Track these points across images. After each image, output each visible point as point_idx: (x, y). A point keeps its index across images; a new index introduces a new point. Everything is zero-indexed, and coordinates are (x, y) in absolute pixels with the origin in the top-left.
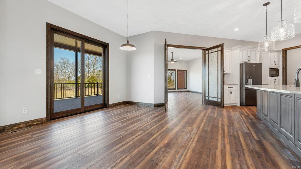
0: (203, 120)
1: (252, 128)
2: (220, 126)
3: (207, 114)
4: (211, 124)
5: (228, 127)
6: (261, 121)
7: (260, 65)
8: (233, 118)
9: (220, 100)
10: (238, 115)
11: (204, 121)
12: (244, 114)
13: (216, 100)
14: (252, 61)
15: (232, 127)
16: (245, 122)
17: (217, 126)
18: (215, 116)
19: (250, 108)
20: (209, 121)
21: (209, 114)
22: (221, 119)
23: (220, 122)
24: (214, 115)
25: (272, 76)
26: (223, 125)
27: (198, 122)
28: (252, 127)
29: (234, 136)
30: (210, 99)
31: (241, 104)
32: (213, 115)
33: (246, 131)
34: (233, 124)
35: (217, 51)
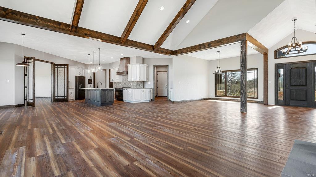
7: (84, 78)
9: (66, 98)
13: (63, 98)
14: (81, 75)
25: (89, 83)
30: (58, 98)
31: (76, 99)
35: (65, 68)
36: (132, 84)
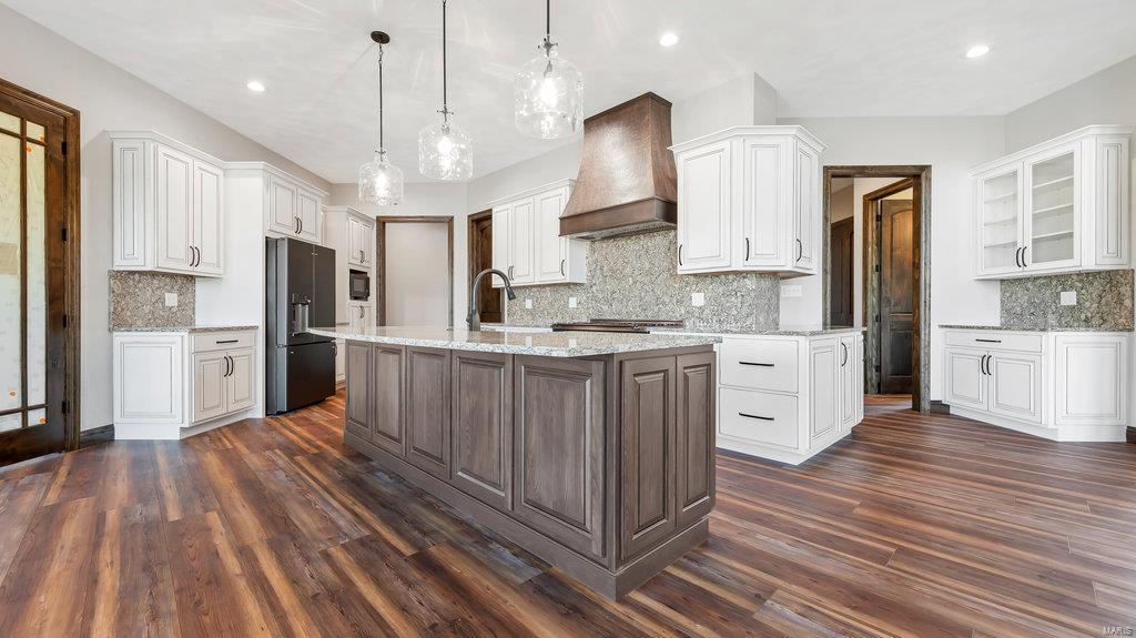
0: (91, 579)
1: (366, 505)
2: (232, 564)
3: (112, 516)
4: (168, 584)
5: (276, 548)
6: (370, 460)
8: (273, 487)
10: (280, 462)
11: (109, 579)
12: (303, 452)
15: (294, 538)
16: (326, 489)
17: (217, 580)
18: (174, 515)
19: (307, 419)
20: (147, 568)
21: (125, 514)
22: (213, 518)
23: (221, 542)
24: (163, 510)
25: (355, 295)
26: (245, 553)
27: (51, 617)
28: (362, 503)
29: (333, 595)
32: (154, 511)
33: (356, 536)
34: (287, 520)
36: (698, 299)
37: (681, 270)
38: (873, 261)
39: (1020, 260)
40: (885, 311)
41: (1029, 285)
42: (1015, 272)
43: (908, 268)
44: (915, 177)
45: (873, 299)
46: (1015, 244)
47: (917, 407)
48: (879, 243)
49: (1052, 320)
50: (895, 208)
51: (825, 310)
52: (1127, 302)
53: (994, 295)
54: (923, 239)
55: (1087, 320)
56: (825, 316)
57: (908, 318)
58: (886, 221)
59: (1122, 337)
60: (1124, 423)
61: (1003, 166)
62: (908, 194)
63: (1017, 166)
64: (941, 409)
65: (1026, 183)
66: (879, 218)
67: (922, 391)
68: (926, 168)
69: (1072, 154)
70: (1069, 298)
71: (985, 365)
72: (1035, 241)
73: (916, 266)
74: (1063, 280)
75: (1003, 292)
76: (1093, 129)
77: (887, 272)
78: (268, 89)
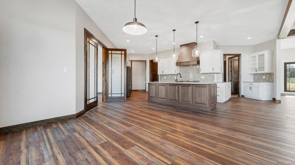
9: (123, 95)
13: (120, 95)
30: (113, 95)
35: (121, 54)
36: (203, 77)
37: (200, 72)
38: (230, 70)
39: (256, 71)
40: (233, 79)
41: (258, 75)
42: (256, 73)
43: (237, 72)
44: (239, 55)
45: (230, 77)
46: (255, 68)
47: (239, 96)
48: (231, 67)
49: (262, 81)
50: (234, 60)
51: (223, 79)
52: (273, 78)
53: (252, 77)
54: (240, 67)
55: (267, 81)
56: (223, 80)
57: (237, 81)
58: (232, 63)
59: (272, 83)
60: (272, 97)
61: (253, 55)
62: (237, 58)
63: (256, 55)
64: (243, 96)
65: (257, 58)
66: (231, 62)
67: (240, 93)
68: (240, 54)
69: (264, 54)
70: (264, 77)
71: (251, 88)
72: (259, 68)
73: (239, 71)
74: (263, 74)
75: (254, 76)
76: (267, 51)
77: (233, 72)
78: (130, 41)
